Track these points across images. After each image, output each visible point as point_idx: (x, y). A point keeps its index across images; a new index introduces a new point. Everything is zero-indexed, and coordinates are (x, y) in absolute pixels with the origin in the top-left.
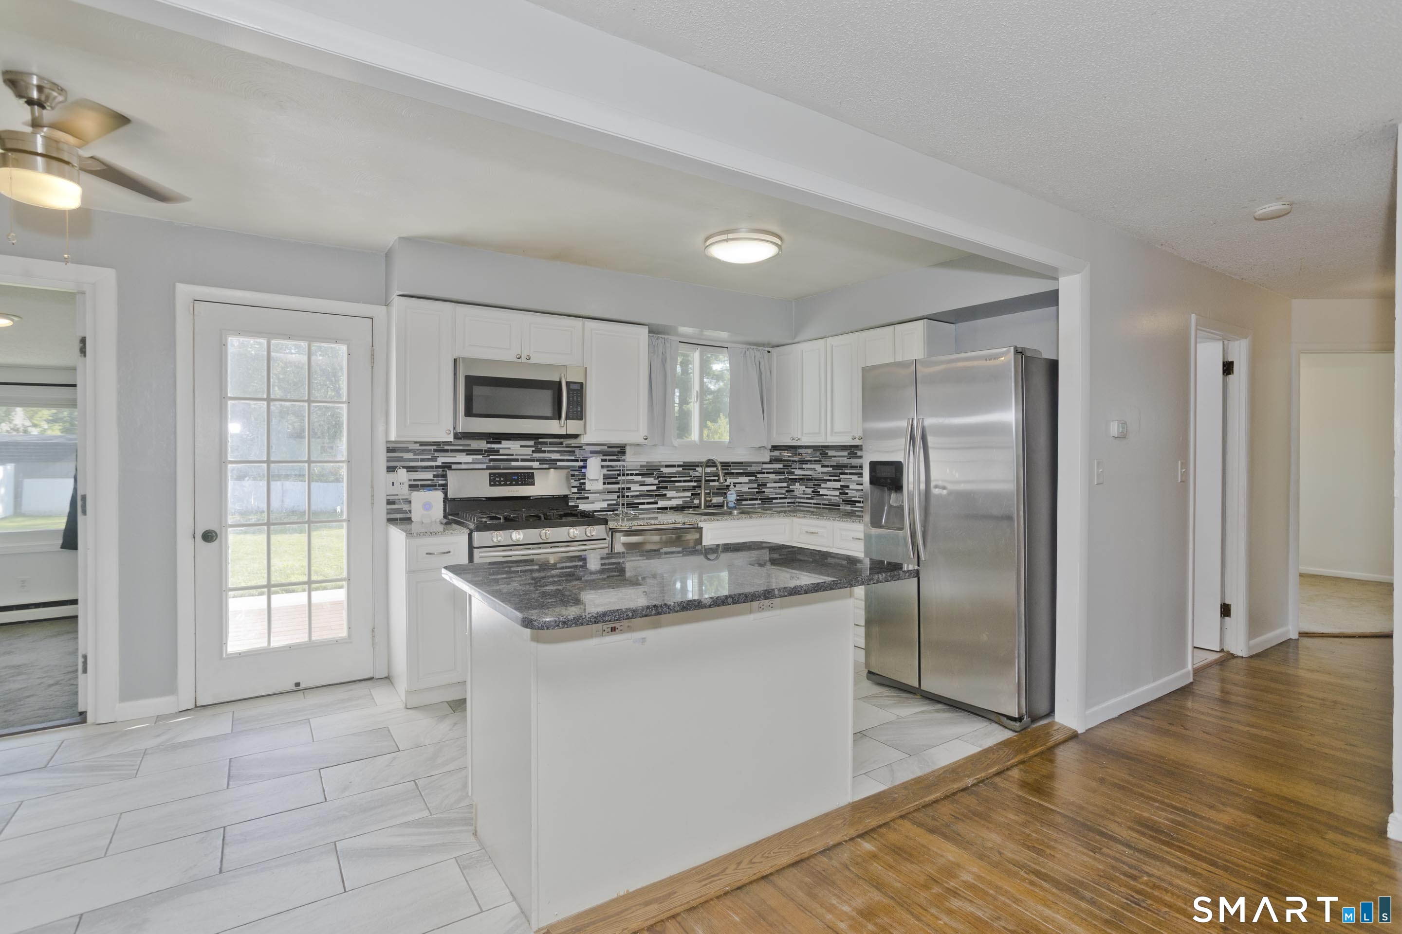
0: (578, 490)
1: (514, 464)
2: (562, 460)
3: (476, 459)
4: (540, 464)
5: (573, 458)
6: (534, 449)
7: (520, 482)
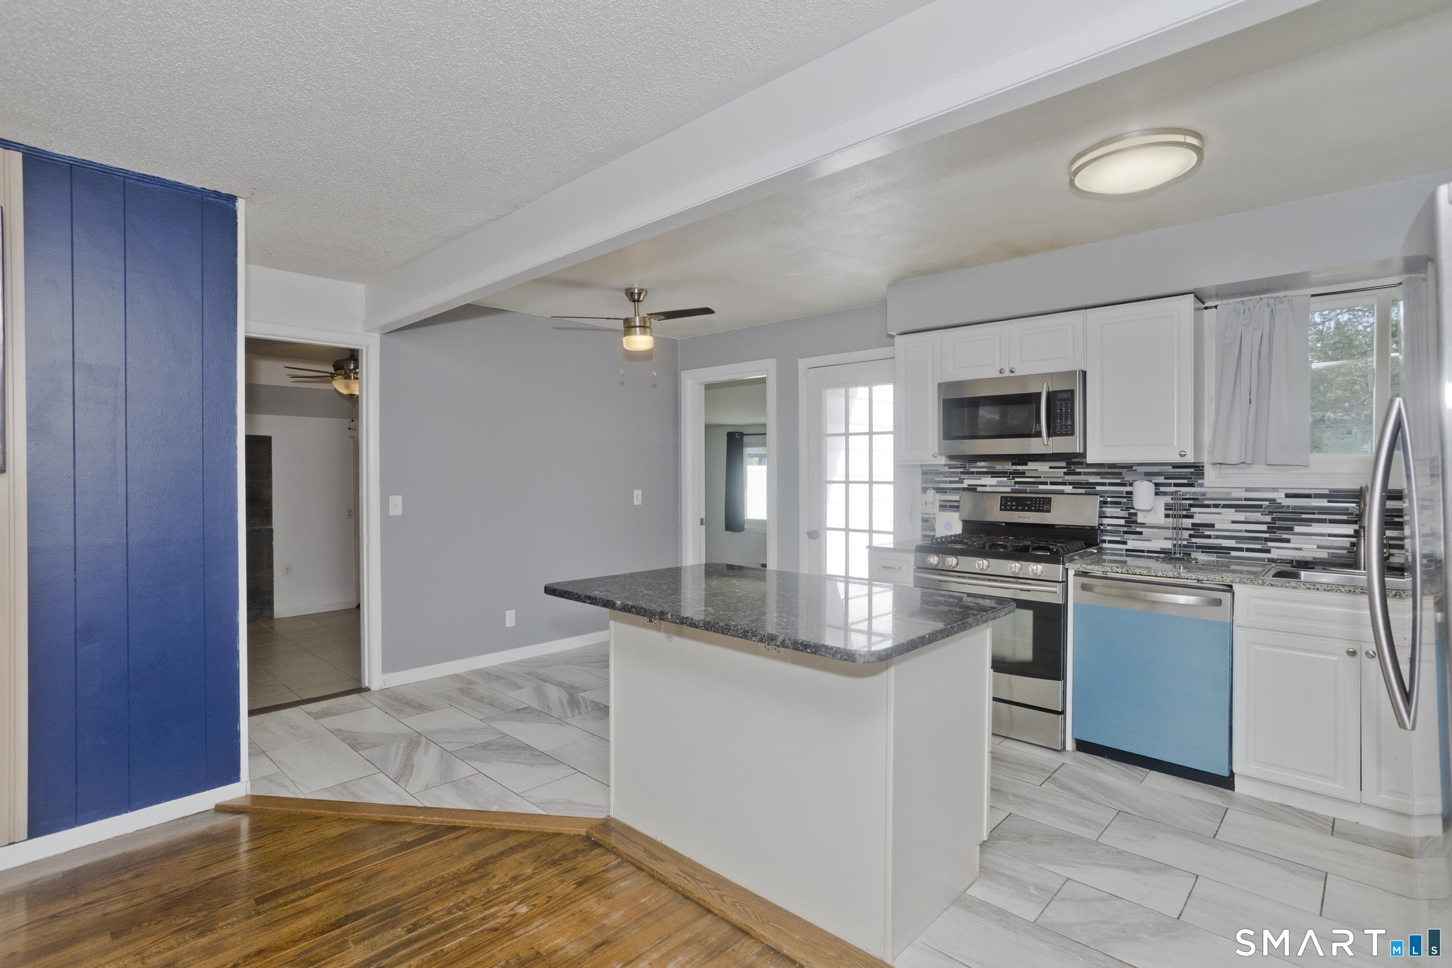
0: (1126, 522)
1: (1041, 487)
2: (1104, 484)
3: (1001, 481)
4: (1073, 488)
5: (1119, 481)
6: (1065, 470)
7: (1033, 508)
